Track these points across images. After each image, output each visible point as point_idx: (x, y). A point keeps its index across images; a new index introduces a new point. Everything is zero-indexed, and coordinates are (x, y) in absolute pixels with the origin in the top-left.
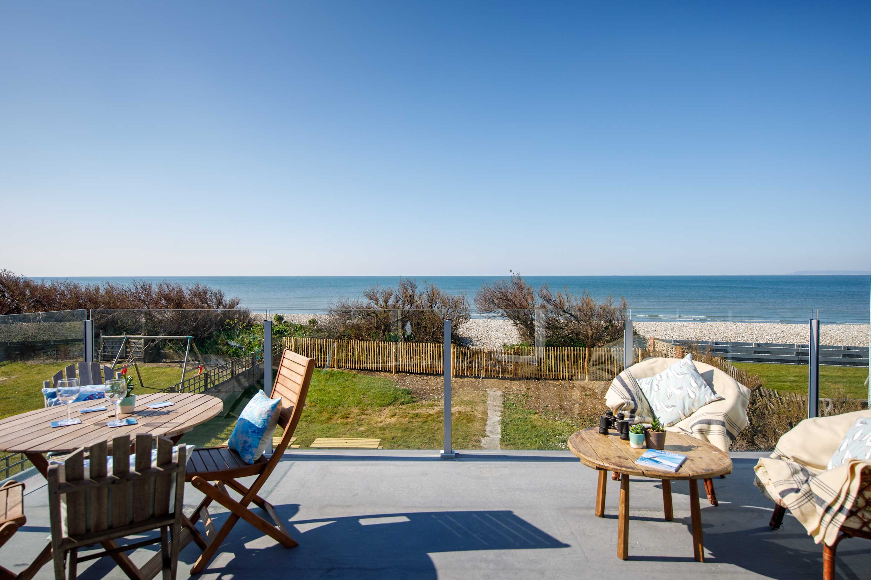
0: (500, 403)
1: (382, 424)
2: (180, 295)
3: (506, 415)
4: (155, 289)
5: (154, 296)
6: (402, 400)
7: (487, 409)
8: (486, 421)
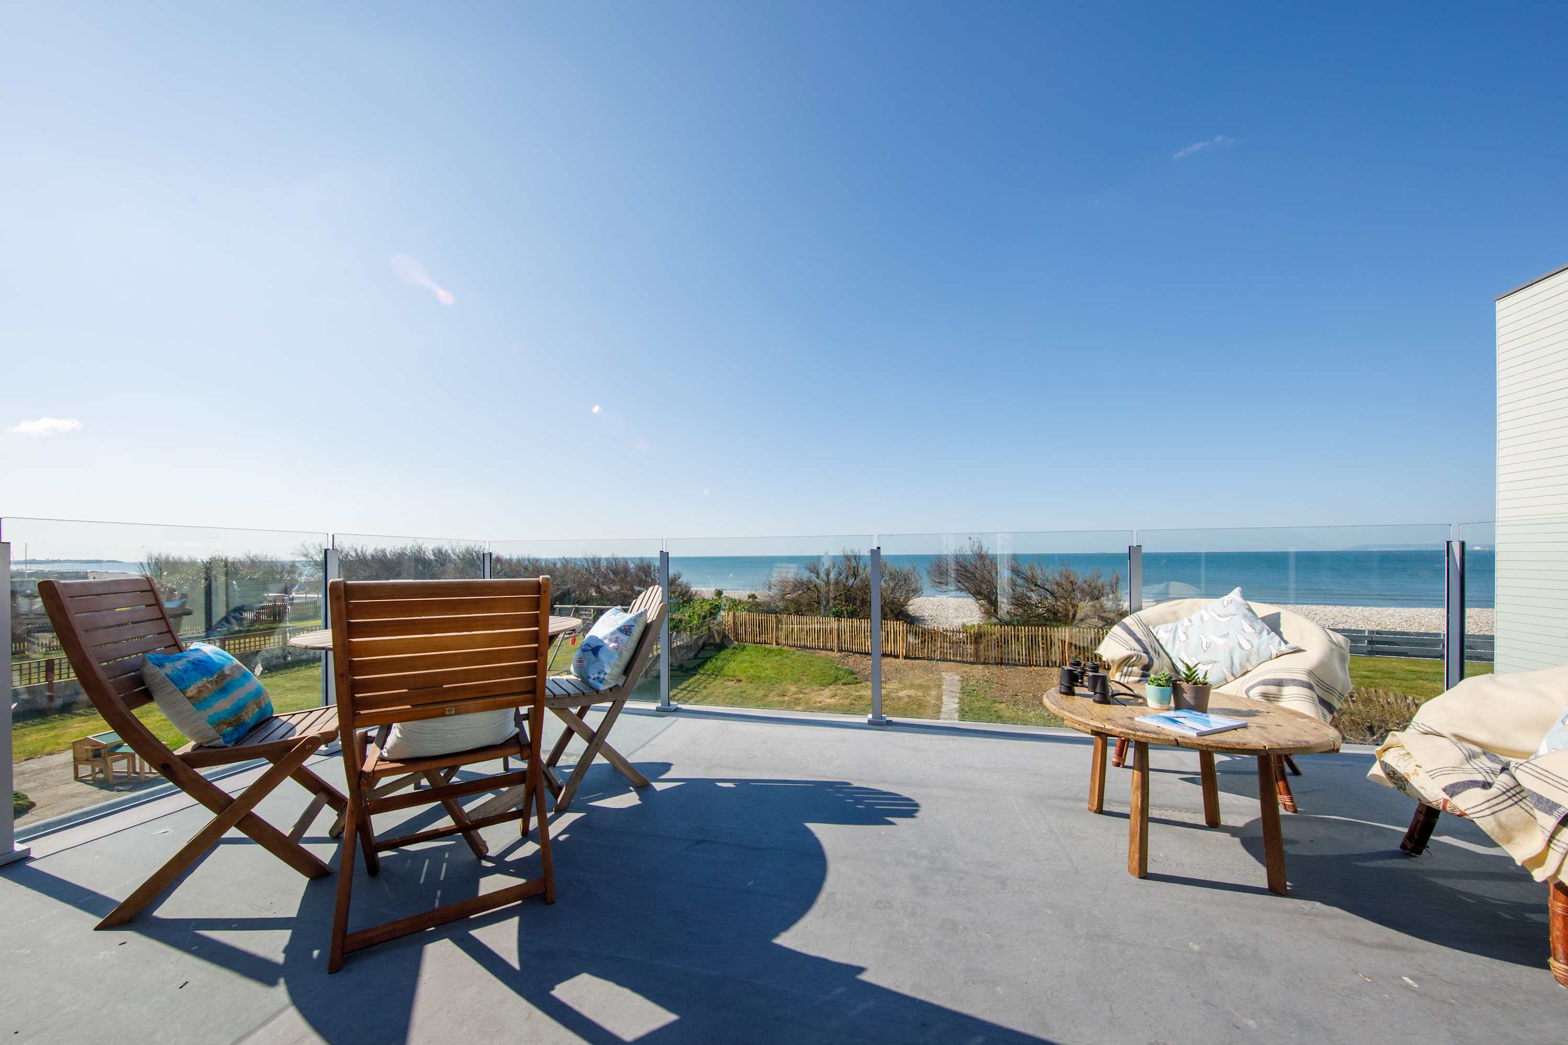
0: (957, 689)
1: (821, 704)
2: (626, 570)
3: (965, 702)
4: (604, 564)
5: (603, 570)
6: (844, 681)
7: (942, 694)
8: (941, 708)
